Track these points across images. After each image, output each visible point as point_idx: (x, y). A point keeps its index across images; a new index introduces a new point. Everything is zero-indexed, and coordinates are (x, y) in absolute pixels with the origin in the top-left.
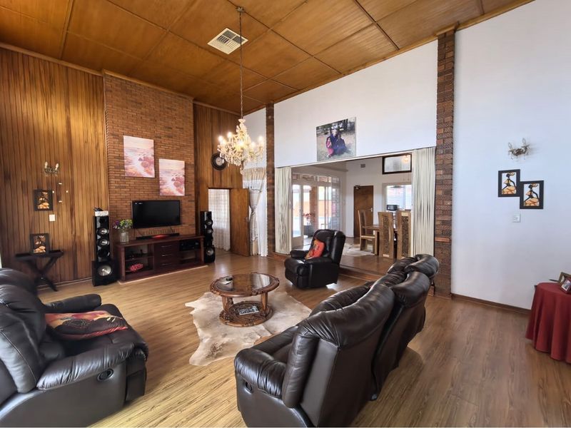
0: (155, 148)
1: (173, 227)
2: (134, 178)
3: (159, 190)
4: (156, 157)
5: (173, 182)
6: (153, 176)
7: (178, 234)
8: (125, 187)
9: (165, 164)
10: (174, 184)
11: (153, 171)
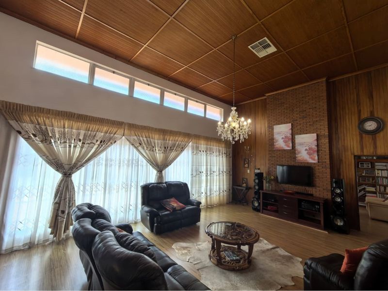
0: (292, 129)
1: (307, 188)
2: (279, 150)
3: (295, 158)
4: (293, 135)
5: (307, 152)
6: (290, 148)
7: (312, 195)
8: (274, 157)
9: (299, 138)
10: (307, 153)
11: (291, 145)
